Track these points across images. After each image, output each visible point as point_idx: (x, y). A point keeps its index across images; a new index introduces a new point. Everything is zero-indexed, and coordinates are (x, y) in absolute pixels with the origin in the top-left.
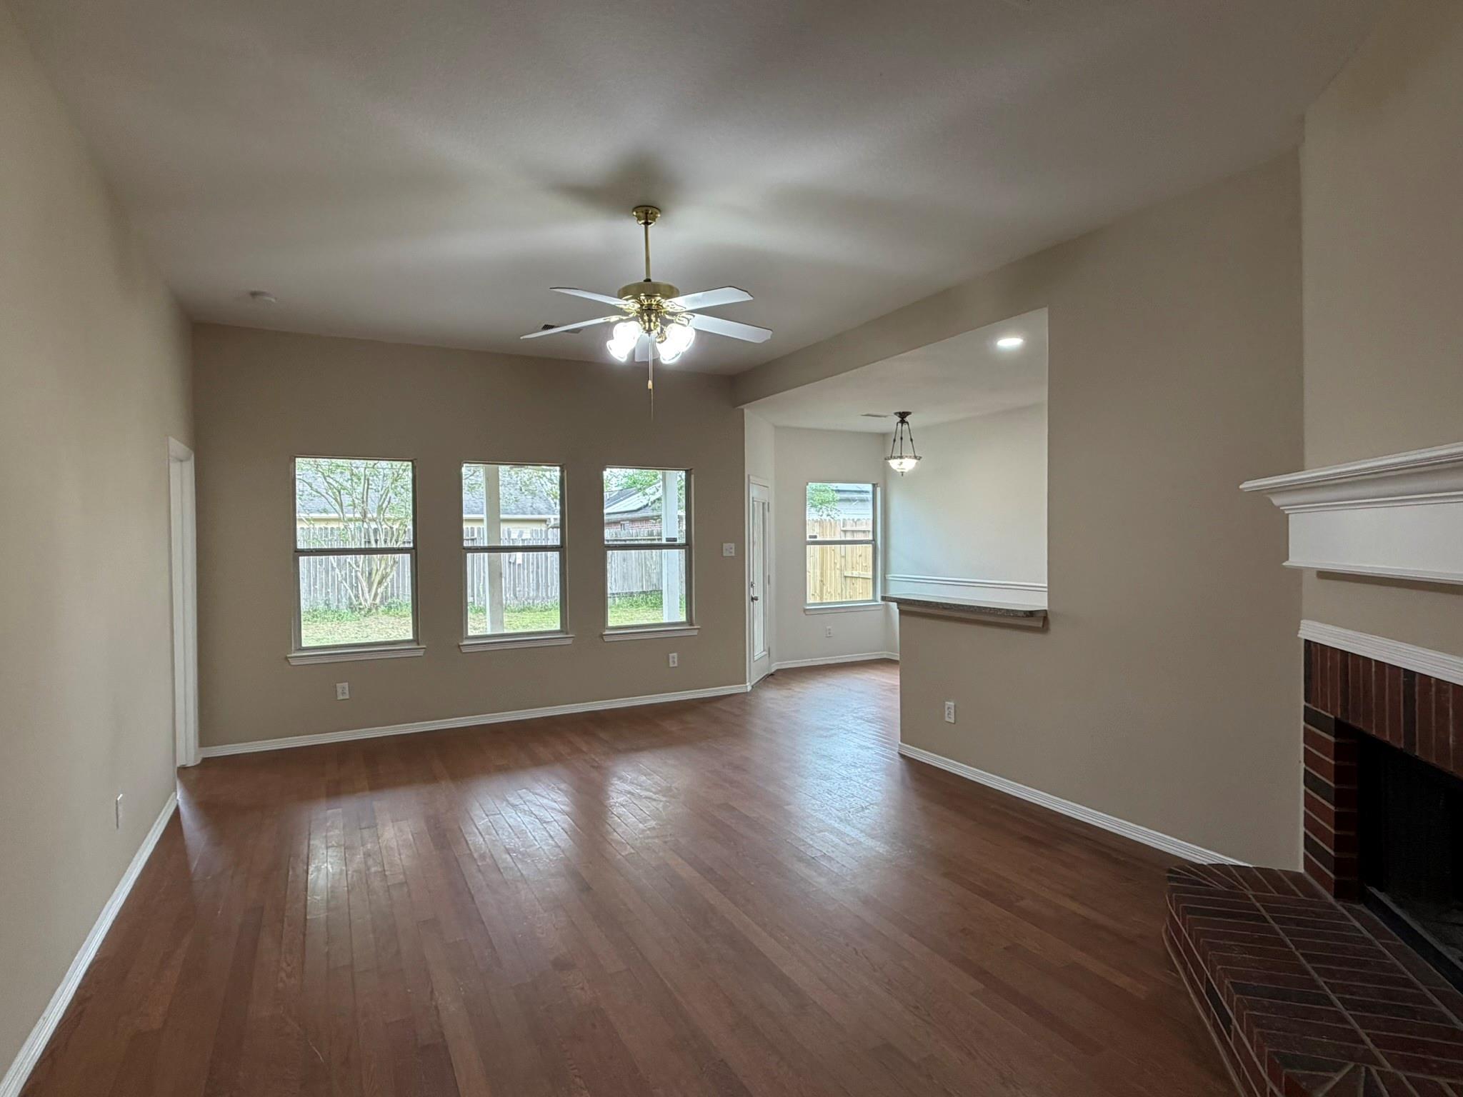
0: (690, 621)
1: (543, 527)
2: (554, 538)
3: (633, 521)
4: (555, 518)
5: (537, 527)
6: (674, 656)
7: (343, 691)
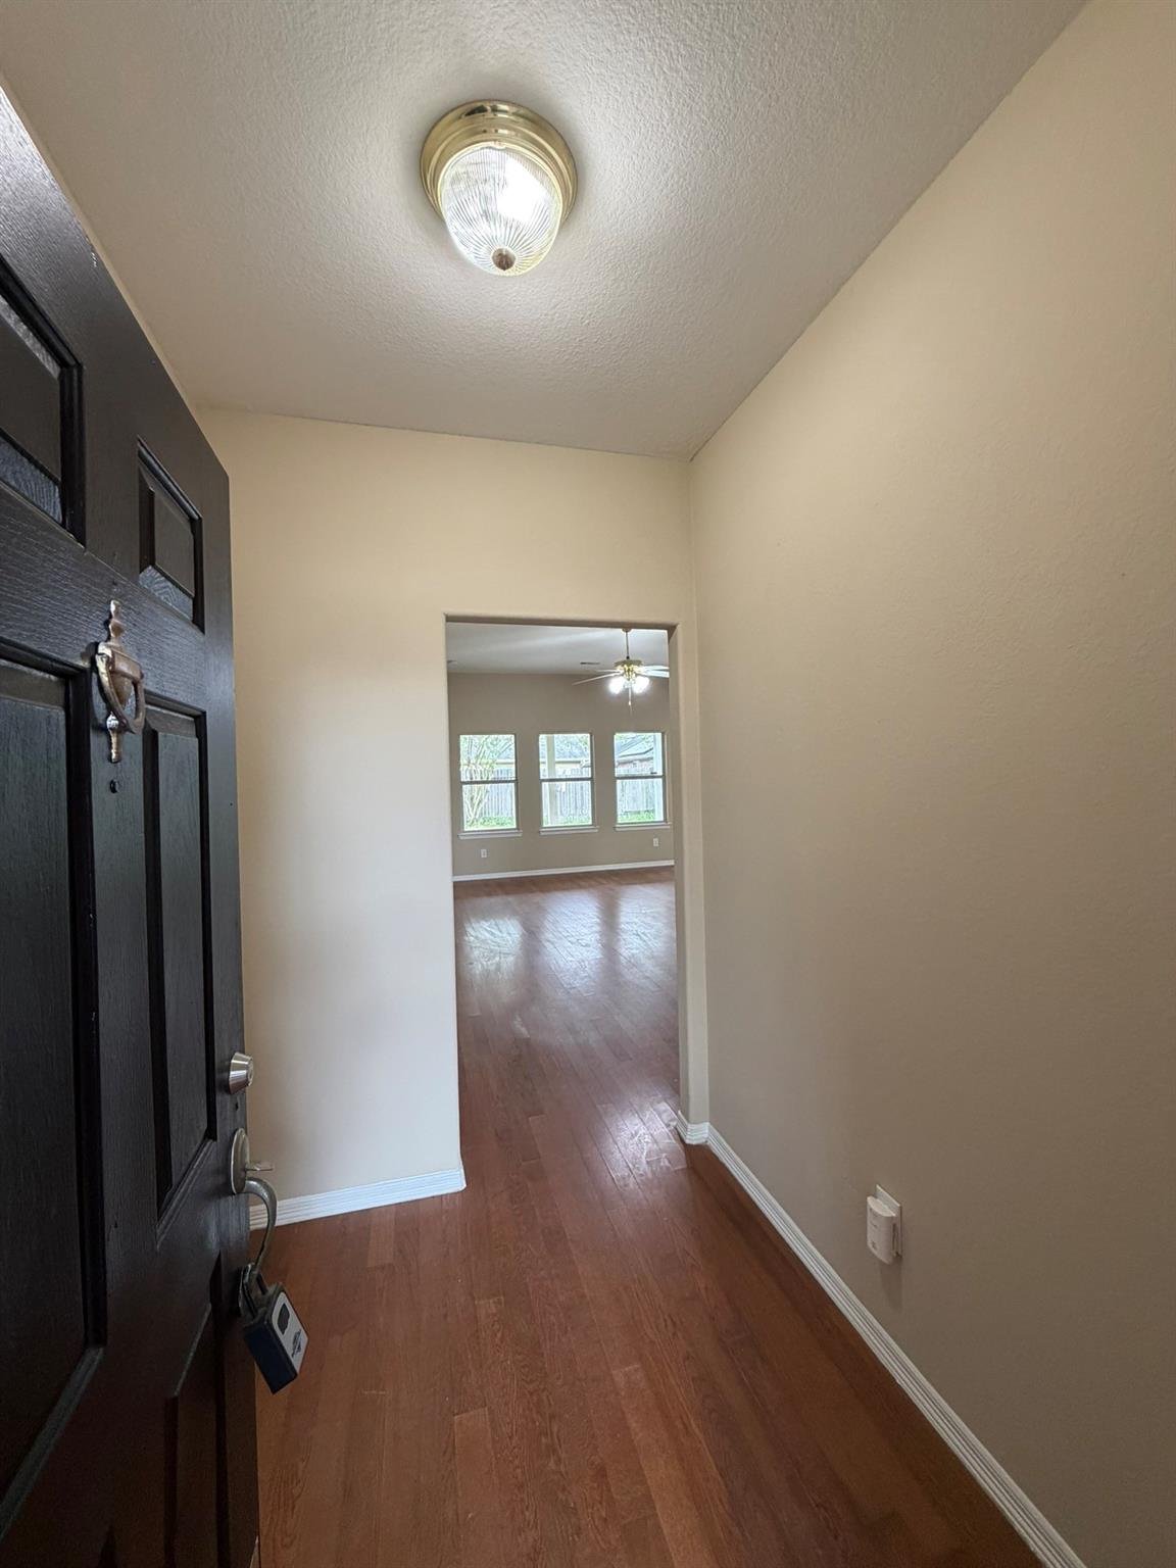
0: (665, 820)
1: (578, 766)
2: (587, 773)
3: (641, 760)
4: (586, 760)
5: (574, 766)
6: (656, 840)
7: (484, 853)
